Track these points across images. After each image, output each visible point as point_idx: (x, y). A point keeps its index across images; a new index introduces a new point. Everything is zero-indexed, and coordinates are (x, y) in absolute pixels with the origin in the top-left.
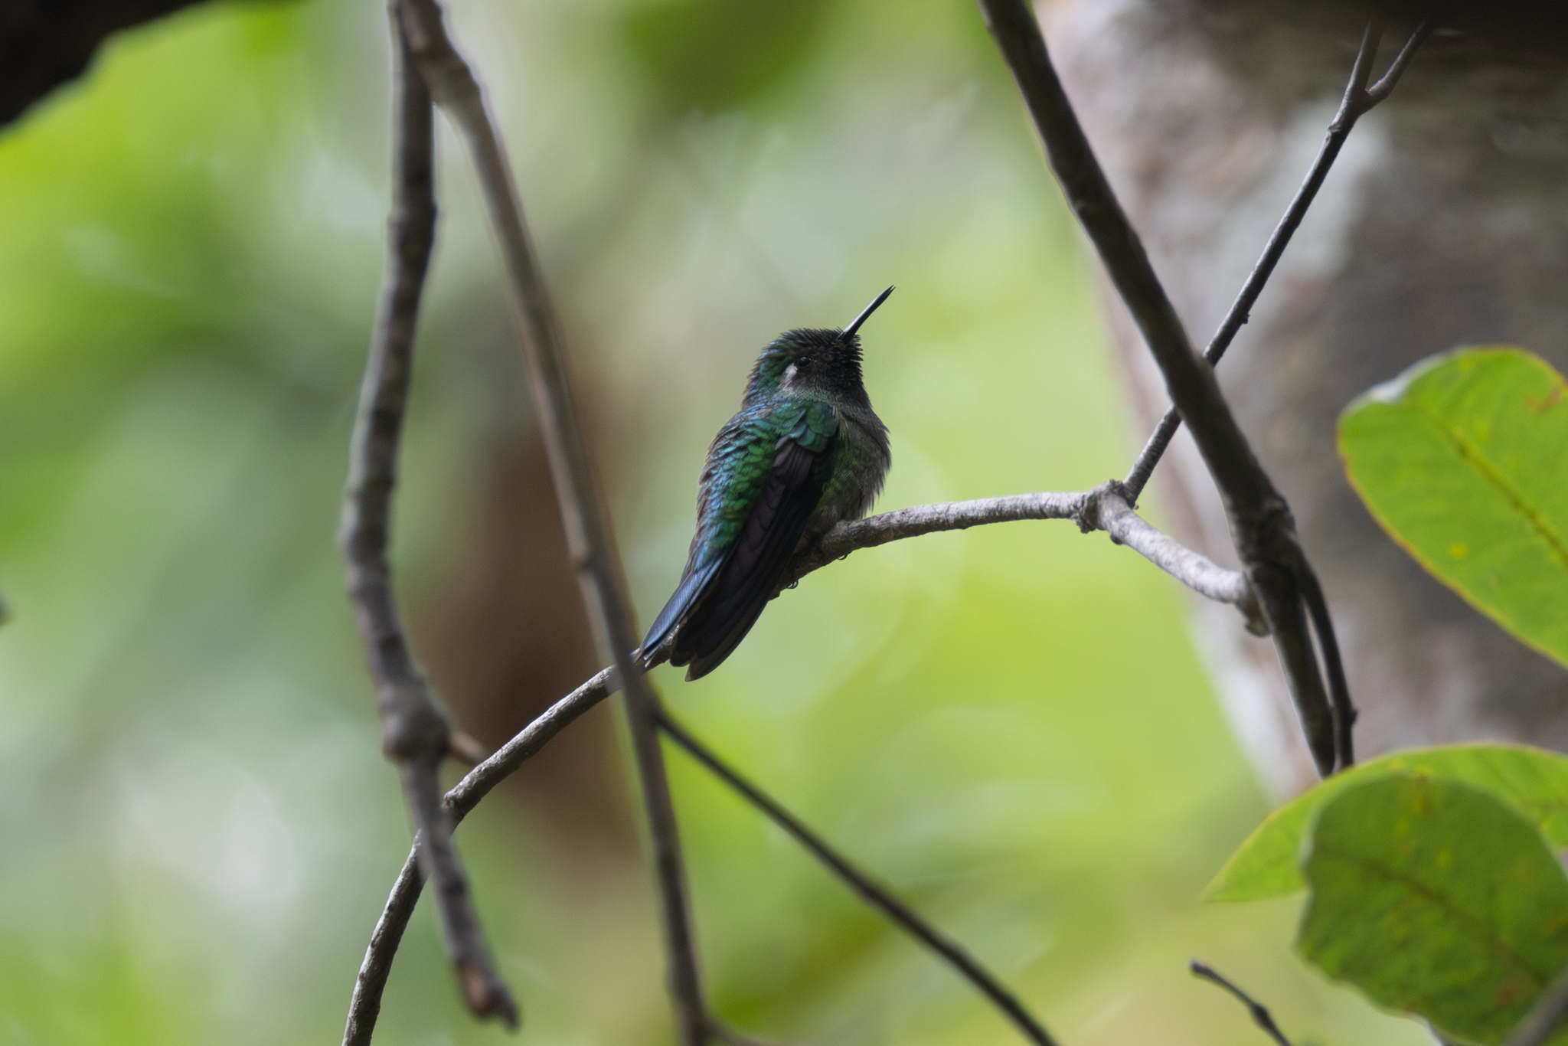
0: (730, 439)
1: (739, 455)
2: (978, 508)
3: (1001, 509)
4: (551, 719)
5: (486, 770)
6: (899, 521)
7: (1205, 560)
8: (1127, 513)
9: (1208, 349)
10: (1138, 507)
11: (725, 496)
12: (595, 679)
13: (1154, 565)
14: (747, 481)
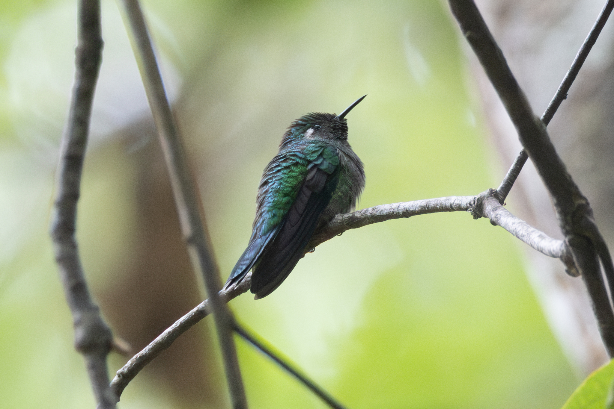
0: (281, 162)
1: (285, 171)
2: (415, 206)
3: (429, 206)
4: (176, 328)
5: (140, 357)
6: (370, 214)
7: (543, 234)
8: (499, 207)
9: (544, 114)
10: (505, 204)
11: (277, 194)
12: (201, 305)
13: (515, 237)
14: (290, 187)
